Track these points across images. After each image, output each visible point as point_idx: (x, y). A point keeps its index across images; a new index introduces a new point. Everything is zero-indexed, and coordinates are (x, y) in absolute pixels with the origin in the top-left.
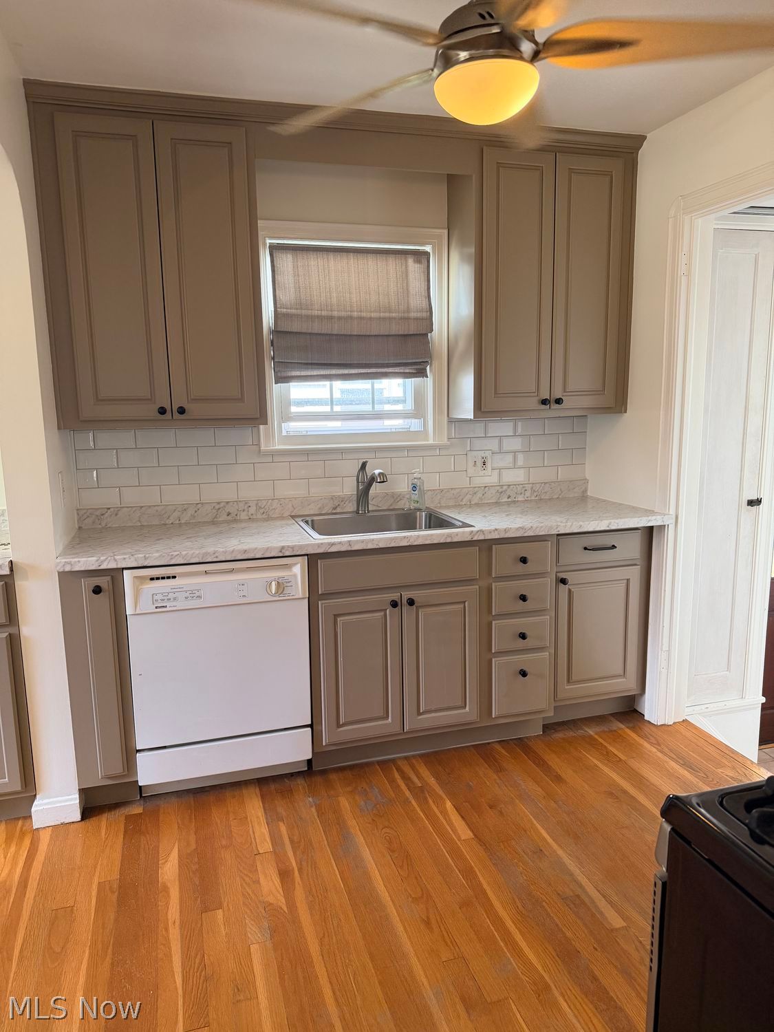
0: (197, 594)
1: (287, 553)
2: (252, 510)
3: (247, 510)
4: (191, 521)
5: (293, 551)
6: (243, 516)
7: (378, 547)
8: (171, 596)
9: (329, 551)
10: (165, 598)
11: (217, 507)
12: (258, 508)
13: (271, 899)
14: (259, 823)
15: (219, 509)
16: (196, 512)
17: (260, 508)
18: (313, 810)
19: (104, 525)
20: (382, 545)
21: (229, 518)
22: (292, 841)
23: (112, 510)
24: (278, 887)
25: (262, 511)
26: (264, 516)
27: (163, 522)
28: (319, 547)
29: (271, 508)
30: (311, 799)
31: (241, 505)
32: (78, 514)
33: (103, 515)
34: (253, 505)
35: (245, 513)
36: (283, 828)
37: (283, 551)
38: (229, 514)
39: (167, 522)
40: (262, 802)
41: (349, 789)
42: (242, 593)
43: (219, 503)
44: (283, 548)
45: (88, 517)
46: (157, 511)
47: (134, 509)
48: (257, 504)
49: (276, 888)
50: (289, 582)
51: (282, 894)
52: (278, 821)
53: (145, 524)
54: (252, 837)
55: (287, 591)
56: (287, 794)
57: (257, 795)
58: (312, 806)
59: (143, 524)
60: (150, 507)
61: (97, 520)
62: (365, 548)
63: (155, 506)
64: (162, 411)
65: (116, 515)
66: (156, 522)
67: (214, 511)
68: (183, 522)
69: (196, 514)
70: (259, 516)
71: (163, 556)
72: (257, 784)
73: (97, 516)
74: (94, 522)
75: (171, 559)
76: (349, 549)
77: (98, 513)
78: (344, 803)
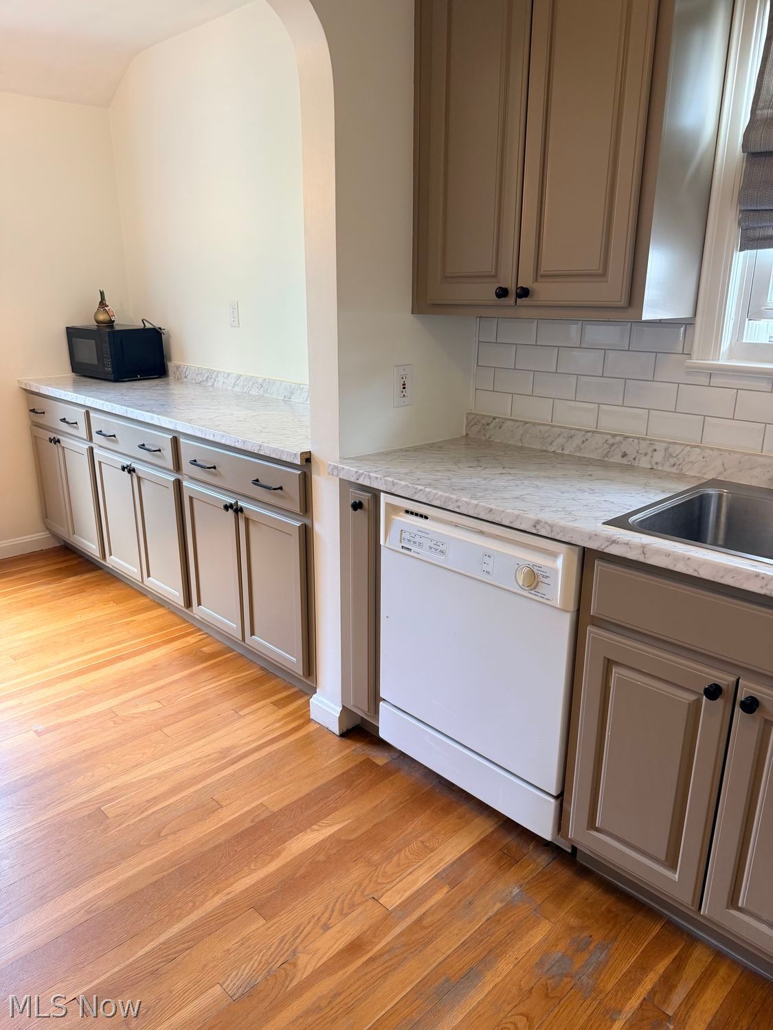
0: (441, 548)
1: (543, 532)
2: (658, 457)
3: (650, 454)
4: (575, 454)
5: (552, 531)
6: (644, 463)
7: (695, 574)
8: (417, 539)
9: (606, 551)
10: (412, 539)
11: (611, 441)
12: (668, 455)
13: (303, 959)
14: (432, 868)
15: (613, 445)
16: (583, 442)
17: (671, 455)
18: (498, 906)
19: (488, 437)
20: (704, 574)
21: (624, 461)
22: (420, 919)
23: (497, 420)
24: (328, 954)
25: (672, 461)
26: (674, 470)
27: (544, 448)
28: (590, 538)
29: (687, 460)
30: (516, 891)
31: (644, 444)
32: (467, 419)
33: (488, 424)
34: (660, 447)
35: (648, 458)
36: (439, 896)
37: (538, 527)
38: (624, 455)
39: (549, 449)
40: (470, 849)
41: (574, 922)
42: (485, 567)
43: (614, 436)
44: (538, 522)
45: (475, 424)
46: (540, 431)
47: (518, 424)
48: (666, 449)
49: (324, 954)
50: (547, 577)
51: (319, 965)
52: (449, 884)
53: (526, 445)
54: (403, 876)
55: (541, 588)
56: (507, 860)
57: (479, 836)
58: (501, 901)
59: (524, 445)
60: (534, 424)
61: (482, 430)
62: (671, 567)
63: (539, 424)
64: (502, 293)
65: (500, 427)
66: (537, 446)
67: (606, 446)
68: (566, 452)
69: (583, 446)
70: (667, 468)
71: (409, 487)
72: (500, 823)
73: (483, 424)
74: (479, 431)
75: (415, 493)
76: (641, 559)
77: (484, 421)
78: (539, 934)
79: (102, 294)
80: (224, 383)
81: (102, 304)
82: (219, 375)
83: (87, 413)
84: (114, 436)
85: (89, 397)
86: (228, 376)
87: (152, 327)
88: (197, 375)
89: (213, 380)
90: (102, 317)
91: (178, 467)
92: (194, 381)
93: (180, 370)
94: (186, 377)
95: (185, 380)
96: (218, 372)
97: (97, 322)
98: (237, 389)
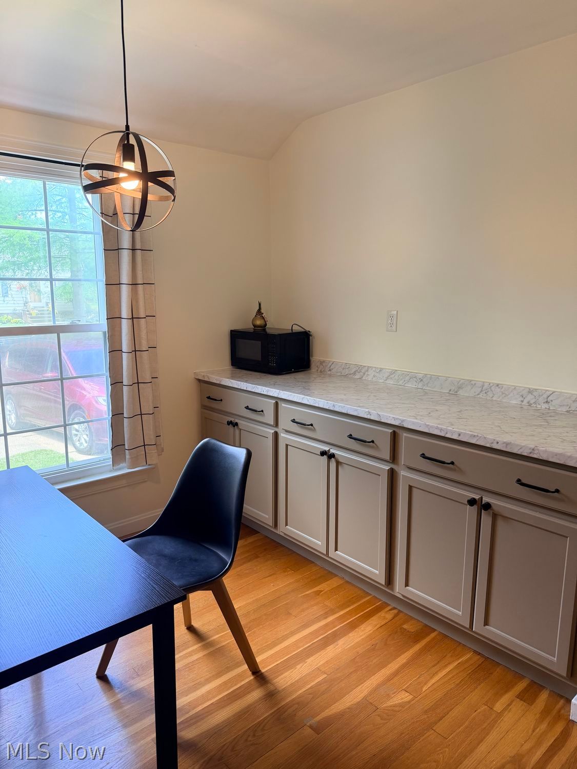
79: (260, 305)
80: (374, 376)
81: (259, 312)
82: (370, 370)
83: (277, 404)
84: (312, 425)
85: (283, 390)
86: (380, 371)
87: (303, 330)
88: (343, 369)
89: (362, 374)
90: (258, 322)
91: (394, 458)
92: (339, 374)
93: (324, 364)
94: (330, 370)
95: (329, 372)
96: (368, 367)
97: (255, 326)
98: (390, 382)
